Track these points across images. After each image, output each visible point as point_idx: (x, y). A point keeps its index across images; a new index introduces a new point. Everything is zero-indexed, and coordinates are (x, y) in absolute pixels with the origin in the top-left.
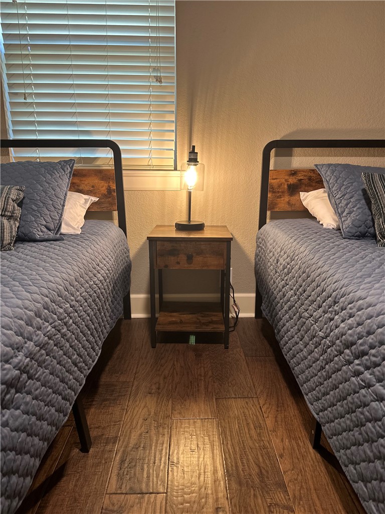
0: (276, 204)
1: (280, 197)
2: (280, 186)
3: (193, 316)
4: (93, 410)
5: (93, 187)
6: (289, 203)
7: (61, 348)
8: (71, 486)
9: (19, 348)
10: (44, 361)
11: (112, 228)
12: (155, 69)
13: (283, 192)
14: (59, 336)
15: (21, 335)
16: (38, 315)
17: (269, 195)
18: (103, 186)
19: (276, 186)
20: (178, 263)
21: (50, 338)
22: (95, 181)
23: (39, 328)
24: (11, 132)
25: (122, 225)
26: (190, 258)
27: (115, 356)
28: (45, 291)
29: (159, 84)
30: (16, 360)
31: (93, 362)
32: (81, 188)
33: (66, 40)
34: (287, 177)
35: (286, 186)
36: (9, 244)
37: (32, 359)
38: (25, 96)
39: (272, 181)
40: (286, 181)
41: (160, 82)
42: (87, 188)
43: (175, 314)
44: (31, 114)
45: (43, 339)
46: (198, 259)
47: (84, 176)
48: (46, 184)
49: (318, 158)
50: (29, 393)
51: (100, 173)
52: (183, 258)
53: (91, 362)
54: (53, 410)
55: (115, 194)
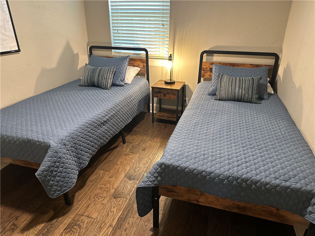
0: (205, 75)
1: (206, 73)
2: (206, 68)
3: (169, 114)
4: (128, 136)
5: (138, 65)
6: (210, 75)
7: (117, 117)
8: (119, 149)
9: (107, 115)
10: (112, 119)
11: (144, 80)
12: (162, 21)
13: (207, 71)
14: (117, 114)
15: (107, 113)
16: (111, 109)
17: (202, 72)
18: (142, 65)
19: (205, 68)
20: (161, 96)
21: (114, 114)
22: (140, 63)
23: (111, 112)
24: (113, 43)
25: (148, 79)
26: (165, 95)
27: (140, 123)
28: (114, 104)
29: (163, 27)
30: (106, 118)
31: (128, 122)
32: (134, 65)
33: (131, 10)
34: (209, 65)
35: (209, 69)
36: (109, 88)
37: (109, 118)
38: (118, 30)
39: (204, 66)
40: (209, 66)
41: (164, 26)
42: (136, 65)
43: (162, 113)
44: (119, 40)
45: (112, 114)
46: (167, 95)
47: (136, 61)
48: (120, 66)
49: (224, 57)
50: (109, 124)
51: (141, 60)
52: (162, 94)
53: (127, 122)
54: (114, 129)
55: (146, 68)
